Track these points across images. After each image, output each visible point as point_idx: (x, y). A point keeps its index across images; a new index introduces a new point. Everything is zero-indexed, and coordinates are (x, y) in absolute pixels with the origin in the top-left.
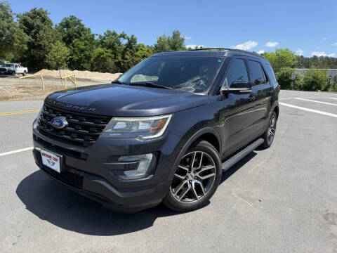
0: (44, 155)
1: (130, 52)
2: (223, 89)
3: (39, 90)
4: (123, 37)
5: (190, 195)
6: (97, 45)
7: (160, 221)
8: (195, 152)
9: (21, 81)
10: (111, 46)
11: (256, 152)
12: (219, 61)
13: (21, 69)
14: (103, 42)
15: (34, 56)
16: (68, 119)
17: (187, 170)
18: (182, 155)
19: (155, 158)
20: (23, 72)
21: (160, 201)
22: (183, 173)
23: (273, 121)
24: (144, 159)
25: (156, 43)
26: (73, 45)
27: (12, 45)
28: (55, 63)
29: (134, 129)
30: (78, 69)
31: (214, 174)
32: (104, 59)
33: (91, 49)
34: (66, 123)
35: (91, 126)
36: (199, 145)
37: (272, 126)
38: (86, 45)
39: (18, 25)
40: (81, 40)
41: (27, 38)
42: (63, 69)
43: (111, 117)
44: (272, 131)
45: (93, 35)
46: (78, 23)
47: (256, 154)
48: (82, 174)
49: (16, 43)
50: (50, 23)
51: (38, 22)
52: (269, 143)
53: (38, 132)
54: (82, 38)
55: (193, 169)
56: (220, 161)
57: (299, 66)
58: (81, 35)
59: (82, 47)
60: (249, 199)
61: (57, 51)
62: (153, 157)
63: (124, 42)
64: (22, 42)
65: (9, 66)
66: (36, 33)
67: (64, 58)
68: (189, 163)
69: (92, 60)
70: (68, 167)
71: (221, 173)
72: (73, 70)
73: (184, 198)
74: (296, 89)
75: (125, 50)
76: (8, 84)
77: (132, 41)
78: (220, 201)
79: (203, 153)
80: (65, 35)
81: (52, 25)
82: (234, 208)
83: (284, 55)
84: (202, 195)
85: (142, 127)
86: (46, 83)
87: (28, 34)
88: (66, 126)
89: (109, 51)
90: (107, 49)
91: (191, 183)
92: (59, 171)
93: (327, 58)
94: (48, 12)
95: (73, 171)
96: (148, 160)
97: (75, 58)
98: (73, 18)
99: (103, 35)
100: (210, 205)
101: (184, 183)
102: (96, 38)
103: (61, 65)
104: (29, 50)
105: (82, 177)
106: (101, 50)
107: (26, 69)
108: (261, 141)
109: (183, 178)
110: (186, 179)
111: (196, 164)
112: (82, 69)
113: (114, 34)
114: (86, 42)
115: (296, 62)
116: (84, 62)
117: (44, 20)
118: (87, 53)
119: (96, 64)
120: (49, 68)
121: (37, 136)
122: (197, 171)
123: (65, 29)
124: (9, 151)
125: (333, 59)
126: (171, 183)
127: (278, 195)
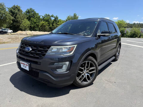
0: (22, 63)
1: (56, 23)
2: (98, 34)
3: (17, 39)
4: (53, 17)
5: (85, 80)
6: (41, 20)
7: (72, 91)
8: (87, 61)
9: (10, 35)
10: (47, 21)
11: (111, 62)
12: (96, 23)
13: (10, 31)
14: (44, 19)
15: (15, 25)
16: (31, 48)
17: (84, 69)
18: (81, 62)
19: (70, 64)
20: (10, 32)
21: (72, 82)
22: (82, 70)
23: (119, 49)
24: (65, 64)
25: (67, 19)
26: (31, 20)
27: (6, 21)
28: (24, 28)
29: (61, 51)
30: (34, 30)
31: (95, 71)
32: (45, 26)
33: (39, 22)
34: (31, 49)
35: (42, 50)
36: (88, 58)
37: (118, 51)
38: (36, 20)
39: (8, 12)
40: (34, 18)
41: (12, 18)
42: (27, 30)
43: (50, 46)
44: (118, 53)
45: (40, 16)
46: (33, 11)
47: (112, 63)
48: (38, 71)
49: (8, 20)
50: (22, 11)
51: (16, 11)
52: (117, 59)
53: (19, 54)
54: (35, 17)
55: (86, 69)
56: (97, 65)
57: (128, 27)
58: (34, 16)
59: (35, 21)
60: (110, 82)
61: (25, 23)
62: (69, 63)
63: (53, 19)
64: (10, 20)
65: (5, 30)
66: (16, 16)
67: (28, 26)
68: (84, 66)
69: (39, 26)
70: (32, 68)
71: (98, 70)
72: (32, 31)
73: (82, 81)
74: (127, 37)
75: (53, 22)
76: (5, 37)
77: (56, 18)
78: (97, 83)
79: (90, 62)
80: (28, 16)
81: (22, 12)
82: (104, 85)
83: (121, 23)
84: (90, 80)
85: (64, 50)
86: (20, 36)
87: (13, 16)
88: (31, 51)
89: (47, 22)
90: (46, 22)
91: (85, 75)
92: (28, 70)
93: (140, 24)
94: (20, 7)
95: (34, 70)
96: (67, 65)
97: (32, 26)
98: (31, 9)
99: (44, 16)
100: (93, 84)
101: (82, 75)
102: (41, 17)
103: (27, 29)
104: (13, 23)
105: (39, 72)
106: (43, 22)
107: (12, 31)
108: (114, 58)
109: (82, 72)
110: (83, 73)
111: (87, 67)
112: (35, 30)
113: (49, 15)
114: (37, 19)
115: (126, 25)
116: (36, 28)
117: (19, 10)
118: (37, 24)
119: (41, 29)
120: (22, 30)
121: (18, 55)
122: (88, 70)
123: (28, 14)
124: (6, 64)
125: (142, 24)
126: (76, 75)
127: (123, 80)
